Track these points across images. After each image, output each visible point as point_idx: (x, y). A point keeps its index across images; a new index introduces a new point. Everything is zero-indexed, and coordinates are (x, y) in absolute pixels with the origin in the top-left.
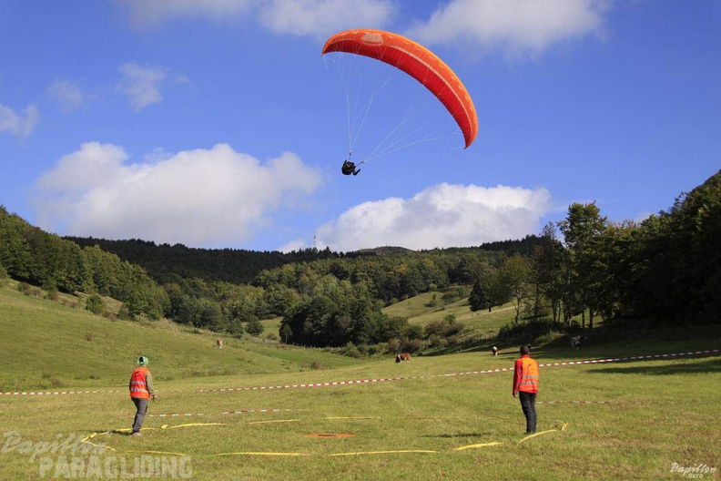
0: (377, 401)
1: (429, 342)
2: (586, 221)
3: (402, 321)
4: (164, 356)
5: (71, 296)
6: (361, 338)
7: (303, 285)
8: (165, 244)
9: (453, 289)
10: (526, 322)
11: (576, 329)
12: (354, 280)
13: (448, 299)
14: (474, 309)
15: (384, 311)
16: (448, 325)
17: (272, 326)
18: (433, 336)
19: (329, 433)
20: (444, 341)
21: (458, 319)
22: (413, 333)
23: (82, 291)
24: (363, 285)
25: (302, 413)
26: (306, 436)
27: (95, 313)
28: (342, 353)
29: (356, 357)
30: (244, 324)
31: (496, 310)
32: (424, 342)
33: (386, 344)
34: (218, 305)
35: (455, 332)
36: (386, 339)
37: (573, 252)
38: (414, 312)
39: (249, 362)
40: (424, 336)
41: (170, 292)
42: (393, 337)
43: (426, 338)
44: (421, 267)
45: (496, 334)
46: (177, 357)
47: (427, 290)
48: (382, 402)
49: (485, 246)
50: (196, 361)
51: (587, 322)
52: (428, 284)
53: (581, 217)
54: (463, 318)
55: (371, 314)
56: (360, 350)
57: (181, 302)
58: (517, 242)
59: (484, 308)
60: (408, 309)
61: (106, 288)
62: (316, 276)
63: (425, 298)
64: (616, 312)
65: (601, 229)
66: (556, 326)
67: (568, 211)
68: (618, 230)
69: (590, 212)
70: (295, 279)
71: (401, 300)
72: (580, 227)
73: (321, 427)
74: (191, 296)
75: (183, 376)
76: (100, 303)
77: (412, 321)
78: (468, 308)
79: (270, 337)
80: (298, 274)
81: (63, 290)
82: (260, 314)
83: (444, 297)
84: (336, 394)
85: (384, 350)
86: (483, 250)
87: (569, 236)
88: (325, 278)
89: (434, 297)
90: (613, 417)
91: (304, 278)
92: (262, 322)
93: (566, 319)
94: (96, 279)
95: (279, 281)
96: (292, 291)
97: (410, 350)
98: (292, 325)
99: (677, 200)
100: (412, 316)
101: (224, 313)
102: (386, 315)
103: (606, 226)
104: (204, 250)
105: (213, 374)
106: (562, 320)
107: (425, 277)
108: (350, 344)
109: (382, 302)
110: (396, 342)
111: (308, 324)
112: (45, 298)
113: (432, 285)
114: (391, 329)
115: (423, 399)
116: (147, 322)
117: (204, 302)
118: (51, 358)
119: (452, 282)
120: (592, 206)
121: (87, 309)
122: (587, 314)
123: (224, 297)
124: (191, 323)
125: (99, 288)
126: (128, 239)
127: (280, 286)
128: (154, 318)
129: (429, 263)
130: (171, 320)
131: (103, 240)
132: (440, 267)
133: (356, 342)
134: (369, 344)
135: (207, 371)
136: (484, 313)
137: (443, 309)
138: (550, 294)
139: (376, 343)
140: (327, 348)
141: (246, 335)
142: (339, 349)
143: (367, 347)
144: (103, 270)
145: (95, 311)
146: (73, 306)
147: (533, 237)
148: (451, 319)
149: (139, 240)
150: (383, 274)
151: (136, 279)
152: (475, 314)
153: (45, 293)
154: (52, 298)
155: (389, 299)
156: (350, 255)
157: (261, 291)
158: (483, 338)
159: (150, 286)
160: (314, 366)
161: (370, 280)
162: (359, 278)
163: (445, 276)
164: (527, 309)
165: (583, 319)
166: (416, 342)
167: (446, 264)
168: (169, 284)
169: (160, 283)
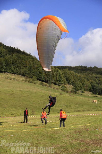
4: (72, 105)
5: (57, 86)
8: (90, 67)
23: (61, 84)
27: (63, 91)
39: (100, 107)
41: (91, 83)
50: (82, 107)
57: (95, 86)
61: (71, 82)
74: (98, 84)
76: (65, 88)
81: (55, 84)
94: (67, 79)
112: (48, 87)
116: (81, 94)
118: (36, 106)
121: (61, 90)
124: (97, 93)
125: (68, 82)
126: (78, 66)
131: (70, 66)
144: (69, 77)
145: (64, 91)
146: (57, 89)
149: (82, 66)
151: (80, 79)
153: (48, 85)
154: (50, 87)
159: (84, 81)
168: (91, 81)
169: (88, 80)
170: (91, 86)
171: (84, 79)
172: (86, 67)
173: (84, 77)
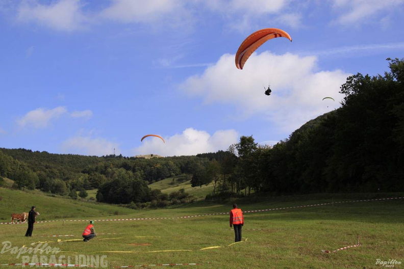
0: (156, 229)
1: (172, 202)
2: (248, 145)
3: (158, 191)
6: (138, 200)
7: (108, 173)
8: (37, 152)
9: (182, 176)
10: (219, 192)
11: (242, 196)
12: (134, 171)
13: (180, 181)
14: (193, 186)
15: (149, 186)
16: (180, 193)
17: (92, 193)
18: (173, 199)
19: (140, 243)
20: (179, 201)
21: (186, 191)
22: (164, 197)
24: (138, 173)
25: (123, 235)
26: (129, 245)
28: (128, 207)
29: (135, 209)
30: (78, 192)
31: (204, 186)
32: (169, 202)
33: (150, 203)
34: (64, 183)
35: (184, 197)
36: (150, 200)
37: (241, 159)
38: (165, 187)
39: (84, 211)
40: (169, 199)
41: (39, 175)
42: (154, 199)
43: (170, 200)
44: (167, 165)
45: (204, 198)
46: (46, 208)
47: (170, 176)
48: (158, 230)
49: (199, 156)
50: (56, 211)
51: (247, 193)
52: (170, 173)
53: (246, 142)
54: (188, 190)
55: (142, 188)
56: (137, 205)
57: (45, 180)
58: (214, 153)
59: (198, 185)
60: (161, 185)
61: (6, 173)
62: (114, 169)
63: (169, 180)
64: (261, 188)
65: (255, 148)
66: (232, 195)
67: (240, 139)
68: (262, 149)
69: (250, 140)
70: (104, 169)
71: (157, 181)
72: (246, 147)
73: (134, 241)
74: (50, 177)
75: (50, 218)
76: (3, 181)
77: (163, 191)
78: (190, 186)
79: (91, 199)
80: (106, 167)
82: (86, 187)
83: (179, 180)
84: (134, 226)
85: (149, 206)
86: (198, 157)
87: (240, 152)
88: (120, 170)
89: (173, 180)
90: (266, 235)
91: (110, 170)
92: (87, 191)
93: (237, 191)
95: (96, 171)
96: (103, 176)
97: (162, 206)
98: (103, 193)
100: (163, 189)
101: (68, 187)
102: (150, 188)
103: (257, 147)
104: (58, 155)
105: (65, 217)
106: (235, 191)
107: (169, 169)
108: (132, 203)
109: (147, 182)
110: (155, 201)
111: (111, 192)
113: (173, 174)
114: (152, 195)
115: (178, 228)
116: (28, 191)
117: (57, 181)
119: (183, 172)
120: (251, 138)
122: (247, 189)
123: (68, 179)
124: (50, 191)
125: (1, 173)
127: (97, 173)
128: (31, 189)
129: (171, 163)
130: (39, 190)
132: (177, 165)
133: (135, 201)
134: (141, 202)
135: (62, 215)
136: (198, 188)
137: (178, 186)
138: (230, 180)
139: (145, 202)
140: (121, 204)
141: (79, 197)
142: (126, 205)
143: (141, 204)
144: (4, 164)
147: (222, 151)
148: (182, 190)
150: (148, 168)
152: (194, 188)
155: (151, 180)
156: (132, 158)
157: (87, 175)
158: (198, 200)
159: (29, 173)
160: (116, 213)
161: (142, 171)
162: (137, 170)
163: (179, 170)
164: (220, 186)
165: (245, 191)
166: (165, 202)
167: (180, 164)
168: (39, 172)
169: (34, 171)
170: (38, 180)
171: (28, 168)
172: (30, 151)
173: (28, 166)
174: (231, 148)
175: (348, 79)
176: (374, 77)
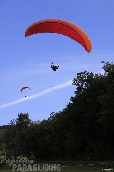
65: (29, 123)
67: (18, 116)
69: (26, 117)
72: (22, 122)
99: (50, 114)
120: (27, 115)
174: (12, 122)
175: (77, 75)
176: (96, 74)
